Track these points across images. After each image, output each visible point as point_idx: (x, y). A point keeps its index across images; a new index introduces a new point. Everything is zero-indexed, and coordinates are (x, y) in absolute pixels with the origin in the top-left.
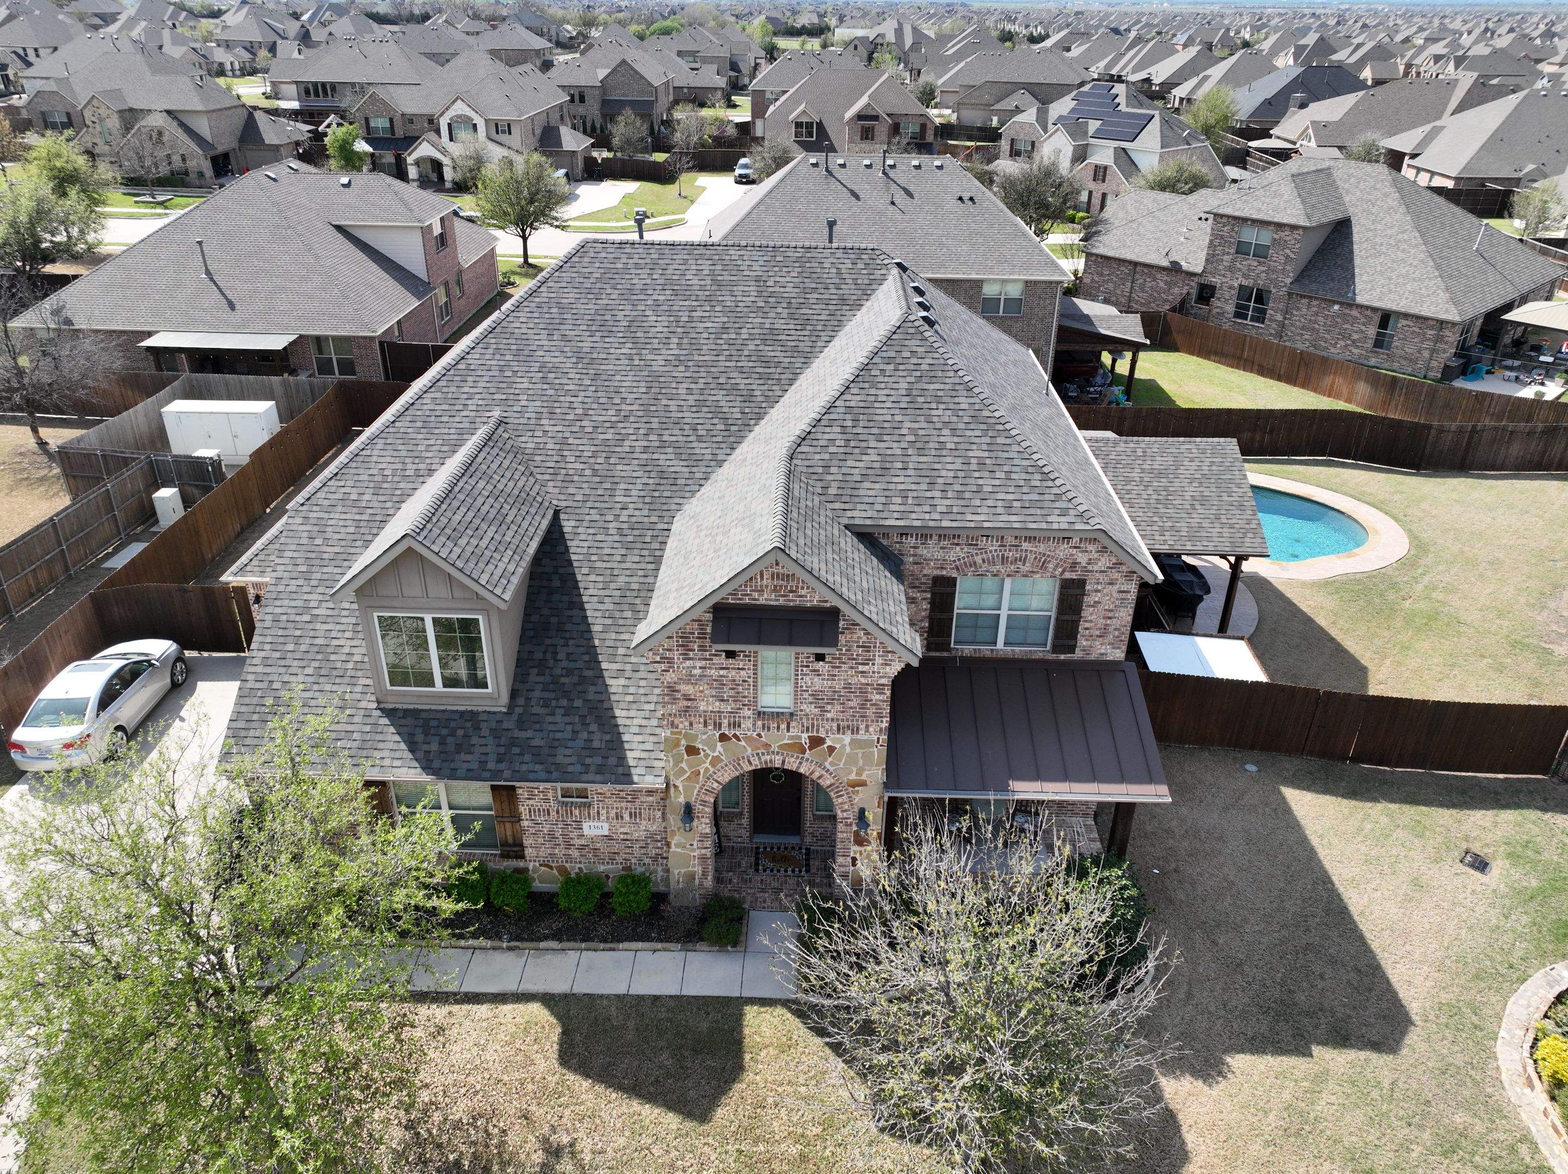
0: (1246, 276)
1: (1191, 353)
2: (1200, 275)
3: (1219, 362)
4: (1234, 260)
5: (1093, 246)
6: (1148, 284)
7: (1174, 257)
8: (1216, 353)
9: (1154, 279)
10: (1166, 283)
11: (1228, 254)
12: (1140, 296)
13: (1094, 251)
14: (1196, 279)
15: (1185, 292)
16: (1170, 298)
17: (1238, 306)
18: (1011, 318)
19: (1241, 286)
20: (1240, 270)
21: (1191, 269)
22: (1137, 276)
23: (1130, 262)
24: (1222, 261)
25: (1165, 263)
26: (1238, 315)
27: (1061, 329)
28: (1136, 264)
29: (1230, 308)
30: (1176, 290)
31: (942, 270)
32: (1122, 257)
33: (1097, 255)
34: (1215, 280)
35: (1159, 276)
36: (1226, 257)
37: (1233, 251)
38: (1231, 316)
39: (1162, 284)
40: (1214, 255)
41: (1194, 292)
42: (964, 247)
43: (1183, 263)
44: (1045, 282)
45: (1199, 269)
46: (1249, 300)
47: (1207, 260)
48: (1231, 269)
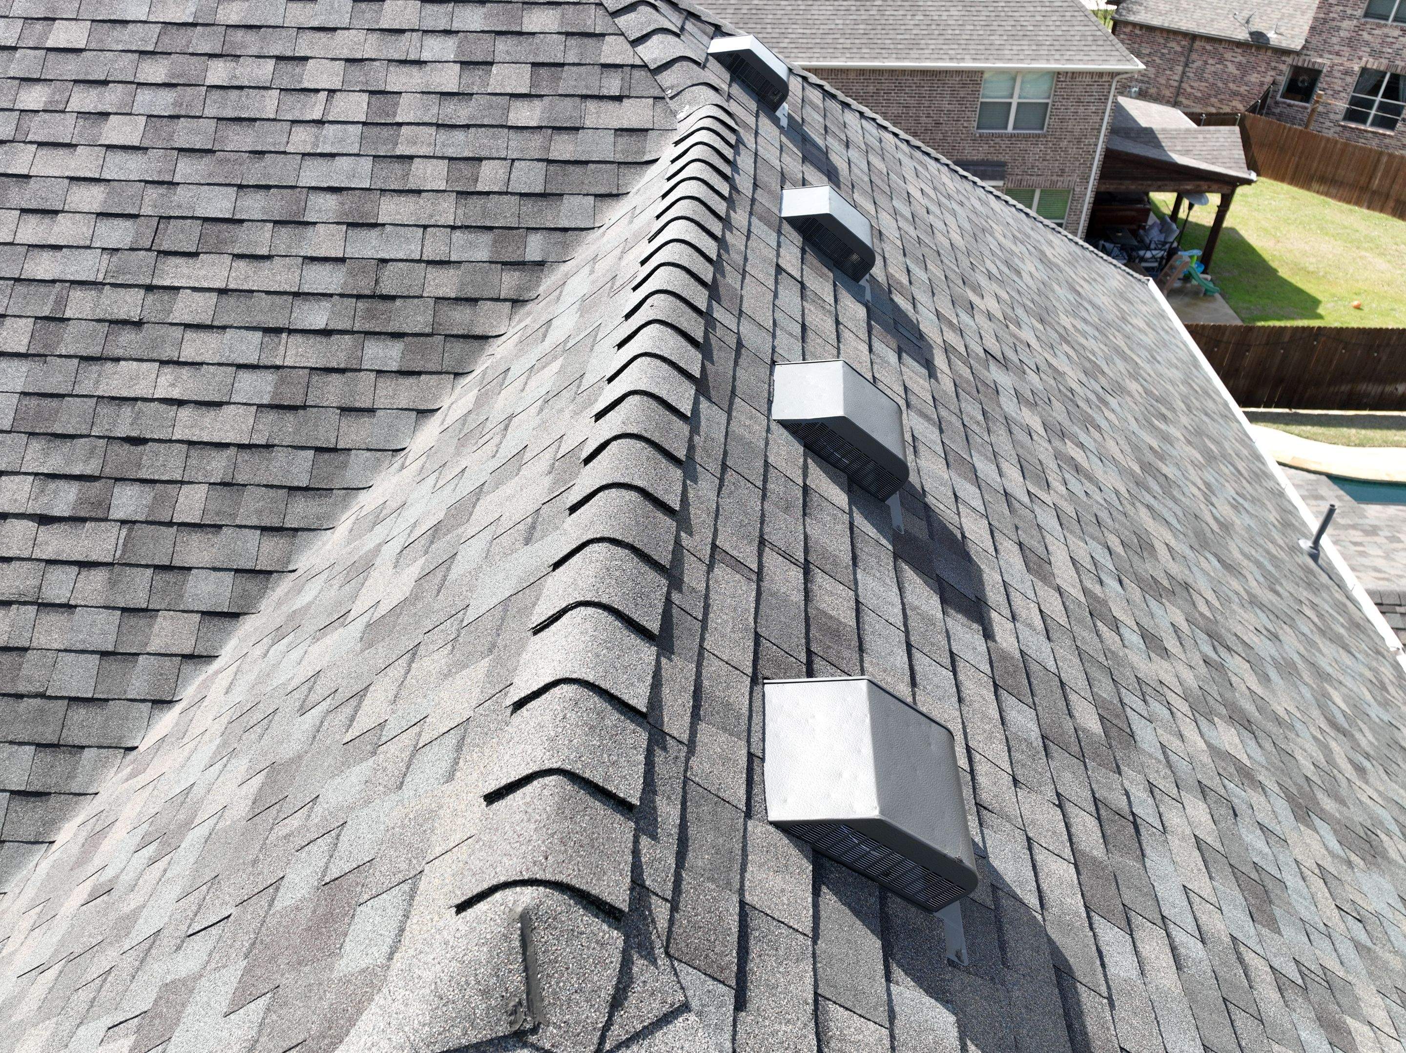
0: (1374, 53)
1: (1281, 178)
2: (1298, 53)
3: (1327, 194)
4: (1359, 28)
5: (1129, 11)
6: (1210, 69)
7: (1258, 26)
8: (1322, 180)
9: (1221, 60)
10: (1239, 65)
11: (1351, 17)
12: (1195, 87)
13: (1132, 18)
14: (1289, 60)
15: (1268, 79)
16: (1243, 89)
17: (1354, 101)
18: (1026, 137)
19: (1364, 70)
20: (1367, 44)
21: (1285, 44)
22: (1194, 56)
23: (1185, 35)
24: (1339, 28)
25: (1242, 35)
26: (1351, 115)
27: (1110, 155)
28: (1193, 37)
29: (1342, 105)
30: (1254, 78)
31: (914, 53)
32: (1174, 26)
33: (1134, 25)
34: (1322, 61)
35: (1228, 55)
36: (1346, 24)
37: (1359, 13)
38: (1340, 117)
39: (1232, 68)
40: (1325, 21)
41: (1283, 80)
42: (954, 12)
43: (1271, 35)
44: (1092, 74)
45: (1297, 44)
46: (1374, 91)
47: (1313, 29)
48: (1352, 43)
